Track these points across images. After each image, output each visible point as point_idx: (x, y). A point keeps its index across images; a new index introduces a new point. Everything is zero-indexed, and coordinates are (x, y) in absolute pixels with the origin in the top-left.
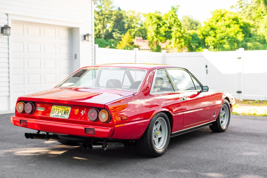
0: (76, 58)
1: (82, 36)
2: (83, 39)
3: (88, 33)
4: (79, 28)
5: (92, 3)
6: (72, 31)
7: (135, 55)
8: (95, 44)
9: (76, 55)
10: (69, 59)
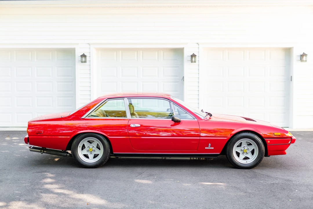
0: (291, 80)
1: (298, 56)
2: (299, 59)
4: (292, 48)
6: (289, 51)
9: (292, 77)
10: (284, 82)
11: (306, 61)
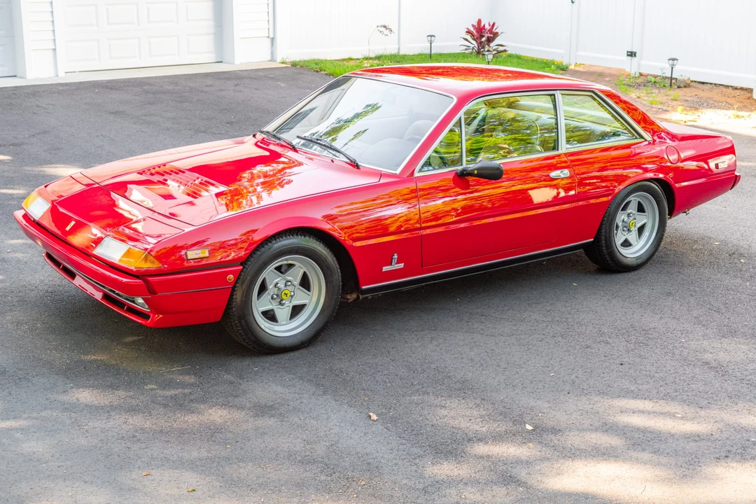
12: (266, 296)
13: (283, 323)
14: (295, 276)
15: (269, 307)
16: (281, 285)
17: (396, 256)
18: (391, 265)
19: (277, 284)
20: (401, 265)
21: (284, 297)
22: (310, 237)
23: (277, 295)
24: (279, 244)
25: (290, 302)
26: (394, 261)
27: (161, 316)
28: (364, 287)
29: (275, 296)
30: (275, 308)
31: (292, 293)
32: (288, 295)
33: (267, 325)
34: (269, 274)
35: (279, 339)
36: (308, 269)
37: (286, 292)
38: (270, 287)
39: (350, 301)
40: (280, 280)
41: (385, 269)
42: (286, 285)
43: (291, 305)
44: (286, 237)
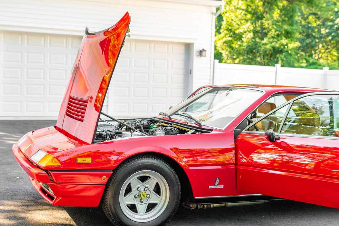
0: (191, 73)
1: (197, 51)
2: (198, 54)
3: (203, 48)
4: (193, 44)
5: (212, 17)
6: (188, 47)
7: (276, 72)
8: (215, 59)
9: (191, 70)
10: (184, 75)
11: (205, 56)
12: (131, 196)
13: (141, 214)
14: (151, 184)
15: (132, 202)
16: (142, 189)
17: (218, 180)
18: (215, 185)
19: (139, 188)
20: (222, 186)
21: (142, 197)
22: (160, 160)
23: (138, 196)
24: (139, 161)
25: (147, 201)
26: (217, 183)
27: (61, 198)
28: (196, 198)
29: (137, 196)
30: (136, 203)
31: (149, 196)
32: (145, 196)
33: (130, 213)
34: (133, 180)
35: (136, 223)
36: (159, 181)
37: (144, 193)
38: (134, 189)
39: (192, 209)
40: (141, 186)
41: (210, 187)
42: (145, 190)
43: (148, 203)
44: (144, 158)
